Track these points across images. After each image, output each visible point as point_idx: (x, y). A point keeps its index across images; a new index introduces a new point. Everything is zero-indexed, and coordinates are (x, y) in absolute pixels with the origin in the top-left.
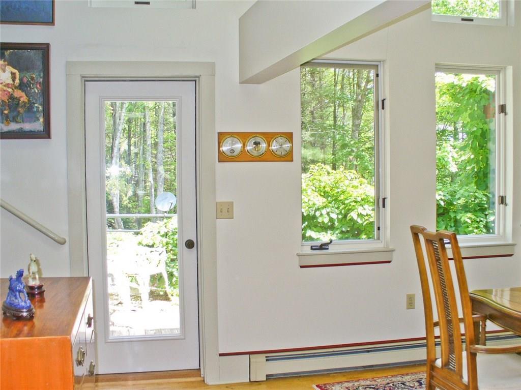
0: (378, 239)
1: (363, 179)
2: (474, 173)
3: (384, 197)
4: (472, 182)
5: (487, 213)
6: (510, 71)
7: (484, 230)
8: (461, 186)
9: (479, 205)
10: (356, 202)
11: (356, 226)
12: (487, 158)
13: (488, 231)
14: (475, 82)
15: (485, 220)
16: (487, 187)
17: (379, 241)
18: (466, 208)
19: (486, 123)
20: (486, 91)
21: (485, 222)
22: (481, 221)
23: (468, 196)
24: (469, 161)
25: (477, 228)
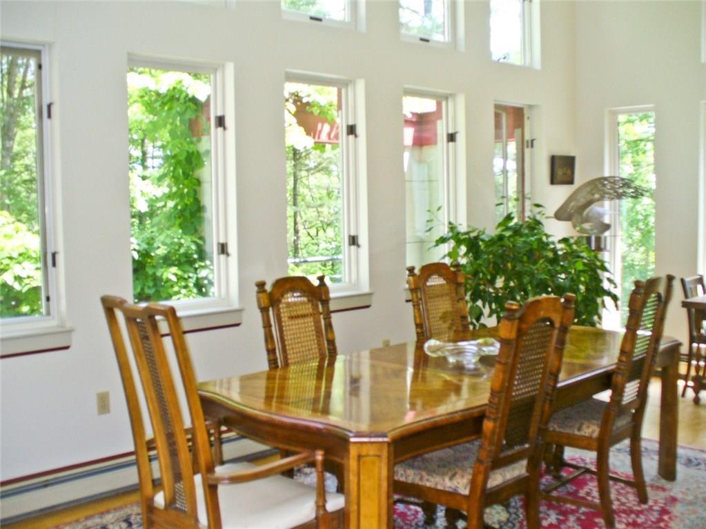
0: (48, 313)
1: (19, 224)
2: (177, 212)
3: (53, 251)
4: (175, 224)
5: (197, 266)
6: (230, 69)
7: (195, 290)
8: (161, 231)
9: (186, 255)
10: (11, 258)
11: (12, 295)
12: (195, 192)
13: (200, 292)
14: (178, 87)
15: (195, 276)
16: (196, 231)
17: (48, 317)
18: (167, 261)
19: (192, 143)
20: (194, 100)
21: (195, 279)
22: (189, 277)
23: (172, 243)
24: (170, 196)
25: (186, 287)
